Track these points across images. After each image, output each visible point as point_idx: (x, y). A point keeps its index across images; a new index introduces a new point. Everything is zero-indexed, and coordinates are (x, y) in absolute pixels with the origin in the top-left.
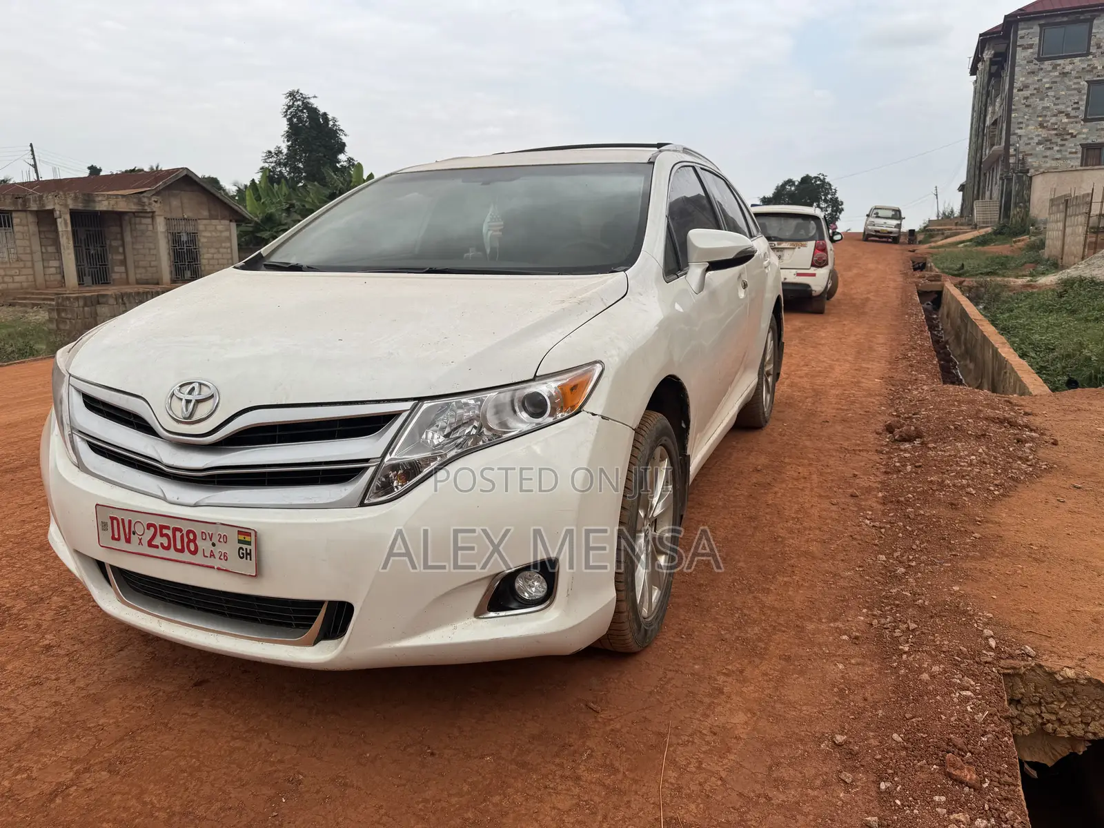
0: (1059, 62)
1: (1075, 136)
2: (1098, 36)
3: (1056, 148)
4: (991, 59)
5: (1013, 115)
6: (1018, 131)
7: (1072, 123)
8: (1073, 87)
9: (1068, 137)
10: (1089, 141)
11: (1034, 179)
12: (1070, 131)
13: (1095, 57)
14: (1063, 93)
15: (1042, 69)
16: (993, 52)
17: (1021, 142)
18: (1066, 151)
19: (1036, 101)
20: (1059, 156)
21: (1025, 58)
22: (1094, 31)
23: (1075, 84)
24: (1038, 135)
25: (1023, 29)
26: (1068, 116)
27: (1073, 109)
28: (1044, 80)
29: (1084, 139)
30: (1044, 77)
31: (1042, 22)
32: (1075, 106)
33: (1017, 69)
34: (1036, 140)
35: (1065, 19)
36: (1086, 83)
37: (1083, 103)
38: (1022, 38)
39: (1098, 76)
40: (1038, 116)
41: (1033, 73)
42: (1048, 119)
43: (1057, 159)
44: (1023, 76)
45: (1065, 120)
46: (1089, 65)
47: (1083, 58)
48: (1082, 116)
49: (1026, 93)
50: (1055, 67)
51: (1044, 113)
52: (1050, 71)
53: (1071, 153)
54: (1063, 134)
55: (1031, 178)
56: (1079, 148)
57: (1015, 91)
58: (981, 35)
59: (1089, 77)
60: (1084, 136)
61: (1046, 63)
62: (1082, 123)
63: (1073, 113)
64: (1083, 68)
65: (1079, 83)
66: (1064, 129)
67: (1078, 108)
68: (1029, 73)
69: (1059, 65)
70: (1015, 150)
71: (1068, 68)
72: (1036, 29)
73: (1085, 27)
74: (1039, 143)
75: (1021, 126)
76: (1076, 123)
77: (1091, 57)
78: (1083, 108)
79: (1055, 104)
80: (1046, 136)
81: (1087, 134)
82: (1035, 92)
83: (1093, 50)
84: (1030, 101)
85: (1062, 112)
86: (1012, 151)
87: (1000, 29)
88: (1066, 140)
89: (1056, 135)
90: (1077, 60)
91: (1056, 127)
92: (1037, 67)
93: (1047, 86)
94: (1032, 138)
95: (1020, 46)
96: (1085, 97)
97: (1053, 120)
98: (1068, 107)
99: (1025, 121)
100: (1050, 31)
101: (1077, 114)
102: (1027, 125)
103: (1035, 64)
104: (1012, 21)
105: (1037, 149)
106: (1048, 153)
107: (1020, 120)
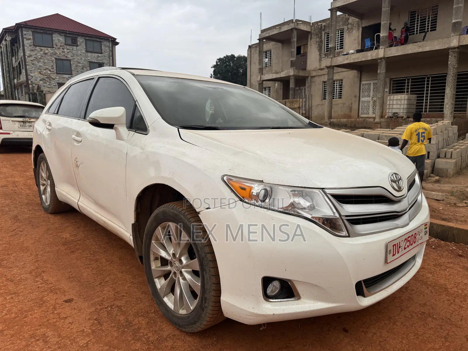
0: (42, 48)
1: (54, 79)
2: (55, 41)
3: (48, 83)
4: (10, 40)
5: (27, 67)
6: (32, 75)
7: (52, 74)
8: (50, 59)
9: (52, 79)
10: (60, 82)
12: (52, 77)
13: (56, 49)
14: (46, 61)
15: (36, 50)
16: (11, 38)
17: (33, 79)
18: (52, 85)
19: (35, 62)
20: (49, 86)
21: (28, 44)
22: (53, 39)
23: (50, 58)
24: (40, 77)
25: (25, 31)
26: (50, 70)
27: (52, 68)
28: (38, 54)
29: (58, 81)
30: (37, 53)
31: (32, 30)
32: (52, 67)
33: (25, 48)
34: (39, 79)
35: (42, 31)
36: (54, 59)
37: (55, 66)
38: (25, 35)
39: (58, 57)
40: (38, 69)
41: (33, 51)
42: (42, 71)
43: (49, 88)
44: (28, 51)
45: (49, 72)
46: (54, 52)
47: (51, 49)
48: (55, 71)
49: (32, 58)
50: (41, 50)
51: (40, 68)
52: (40, 51)
53: (54, 86)
54: (49, 77)
55: (45, 94)
56: (57, 84)
57: (26, 57)
58: (4, 29)
59: (55, 57)
60: (58, 80)
61: (37, 47)
62: (56, 74)
63: (52, 70)
64: (52, 53)
65: (52, 58)
66: (50, 76)
67: (53, 68)
68: (31, 50)
69: (43, 49)
70: (31, 82)
71: (47, 51)
72: (30, 33)
73: (49, 36)
74: (41, 80)
75: (32, 72)
76: (54, 74)
77: (54, 49)
78: (55, 68)
79: (44, 65)
80: (43, 77)
81: (59, 79)
82: (35, 59)
83: (54, 46)
84: (33, 62)
85: (48, 69)
87: (13, 28)
88: (51, 80)
89: (47, 78)
90: (49, 49)
91: (46, 74)
92: (34, 48)
93: (39, 57)
94: (37, 78)
95: (25, 38)
96: (55, 64)
97: (44, 71)
98: (49, 67)
99: (33, 70)
100: (36, 35)
101: (53, 70)
102: (34, 72)
103: (33, 47)
104: (19, 26)
105: (40, 83)
106: (45, 85)
107: (31, 70)
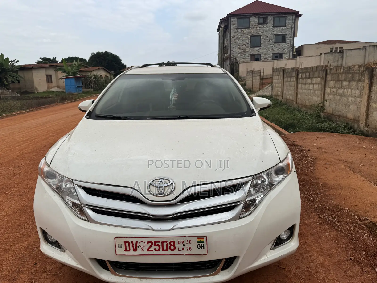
0: (242, 29)
1: (248, 52)
2: (252, 23)
3: (243, 55)
4: (224, 27)
5: (231, 45)
6: (234, 50)
7: (247, 48)
8: (247, 37)
9: (246, 52)
10: (252, 53)
11: (239, 64)
12: (247, 50)
13: (251, 29)
14: (244, 39)
15: (238, 31)
16: (224, 25)
17: (234, 53)
18: (246, 56)
19: (237, 41)
20: (244, 58)
21: (233, 28)
22: (251, 21)
23: (247, 36)
24: (238, 51)
25: (232, 19)
26: (246, 46)
27: (247, 44)
28: (239, 35)
29: (250, 53)
30: (239, 34)
31: (237, 17)
32: (247, 43)
33: (231, 31)
34: (238, 53)
35: (243, 17)
36: (250, 36)
37: (249, 42)
38: (232, 21)
39: (253, 34)
40: (238, 46)
41: (236, 32)
42: (241, 46)
43: (244, 59)
44: (233, 33)
45: (245, 47)
46: (250, 31)
47: (249, 29)
48: (249, 46)
49: (235, 38)
50: (242, 31)
51: (240, 45)
52: (240, 32)
53: (247, 57)
54: (245, 51)
55: (238, 64)
56: (249, 55)
57: (231, 37)
58: (221, 20)
59: (250, 34)
60: (250, 52)
61: (239, 29)
62: (249, 48)
63: (247, 45)
64: (249, 32)
65: (248, 36)
66: (245, 50)
67: (248, 44)
68: (235, 32)
69: (242, 30)
70: (233, 56)
71: (245, 31)
72: (236, 19)
73: (248, 20)
74: (239, 54)
75: (234, 48)
76: (248, 48)
77: (250, 29)
78: (249, 44)
79: (242, 42)
80: (240, 51)
81: (251, 51)
82: (237, 38)
83: (251, 26)
84: (236, 41)
85: (244, 45)
86: (232, 56)
87: (226, 18)
88: (246, 53)
89: (243, 51)
90: (247, 29)
91: (243, 49)
92: (237, 31)
93: (240, 36)
94: (237, 52)
95: (232, 24)
96: (250, 40)
97: (242, 47)
98: (245, 43)
99: (234, 47)
100: (239, 20)
101: (248, 45)
102: (235, 48)
103: (236, 30)
104: (230, 16)
105: (239, 55)
106: (241, 57)
107: (233, 47)
